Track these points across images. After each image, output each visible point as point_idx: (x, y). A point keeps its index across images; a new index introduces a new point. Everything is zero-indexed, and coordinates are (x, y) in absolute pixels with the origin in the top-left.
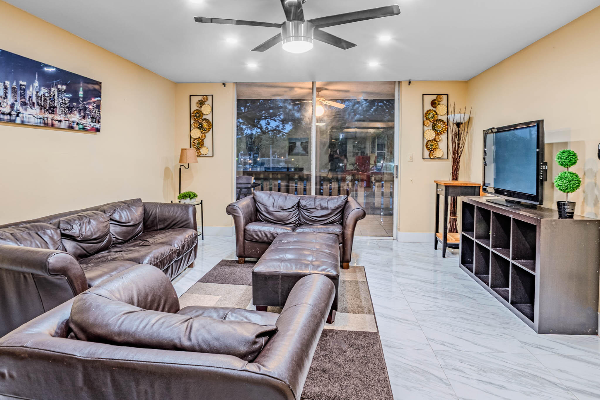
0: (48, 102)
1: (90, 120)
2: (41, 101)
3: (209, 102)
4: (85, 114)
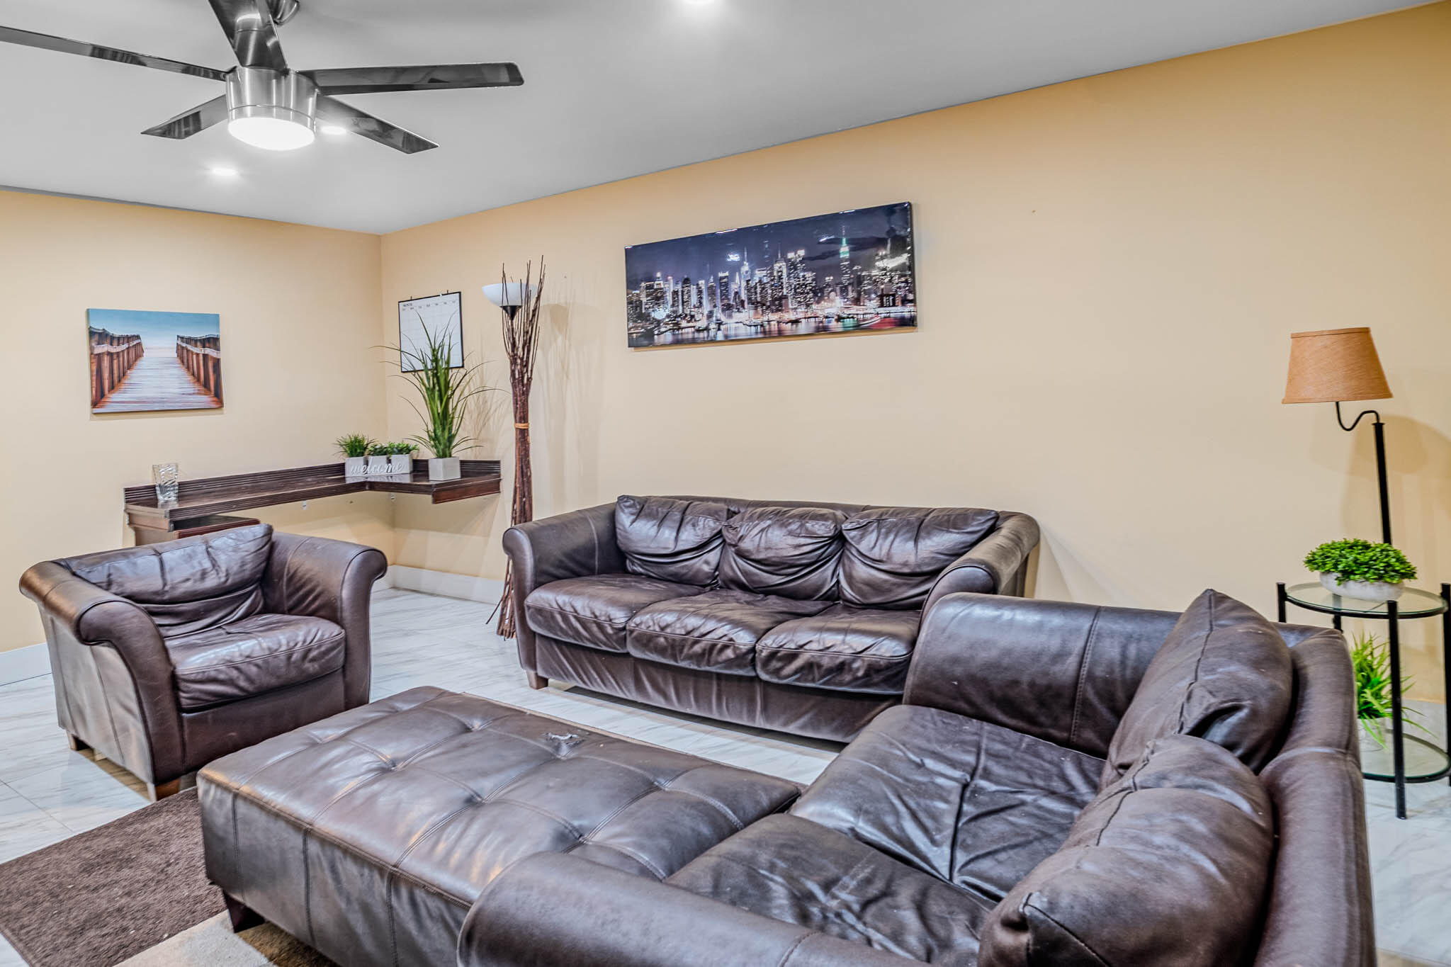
0: (770, 291)
1: (875, 303)
2: (756, 293)
4: (859, 293)
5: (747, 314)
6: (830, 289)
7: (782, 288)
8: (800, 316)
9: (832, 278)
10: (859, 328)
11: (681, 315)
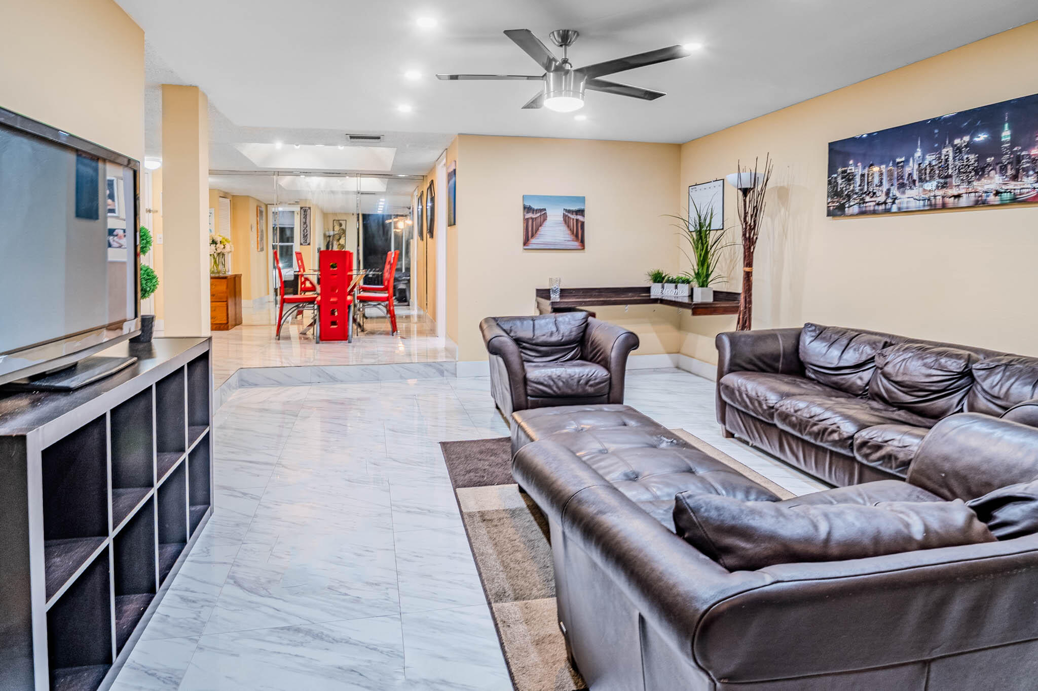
0: (937, 172)
4: (1018, 171)
5: (917, 191)
6: (990, 168)
7: (948, 169)
8: (962, 191)
9: (993, 158)
10: (1015, 200)
11: (866, 192)
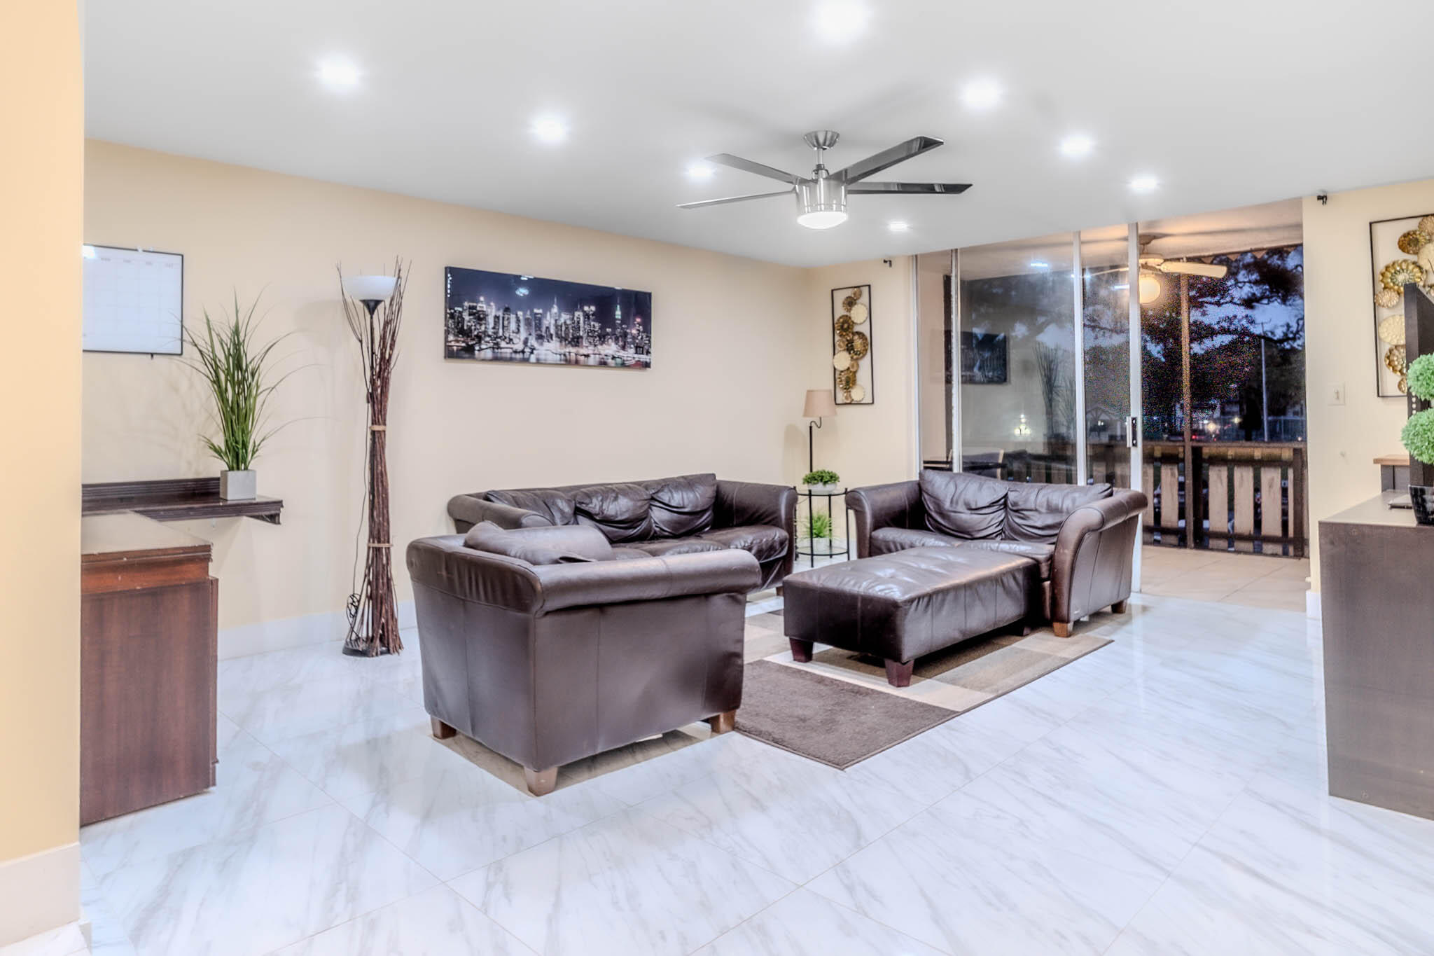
0: (571, 331)
1: (633, 351)
2: (561, 330)
3: (864, 298)
4: (625, 343)
5: (554, 345)
6: (610, 337)
7: (580, 330)
9: (610, 330)
10: (623, 365)
11: (501, 337)
